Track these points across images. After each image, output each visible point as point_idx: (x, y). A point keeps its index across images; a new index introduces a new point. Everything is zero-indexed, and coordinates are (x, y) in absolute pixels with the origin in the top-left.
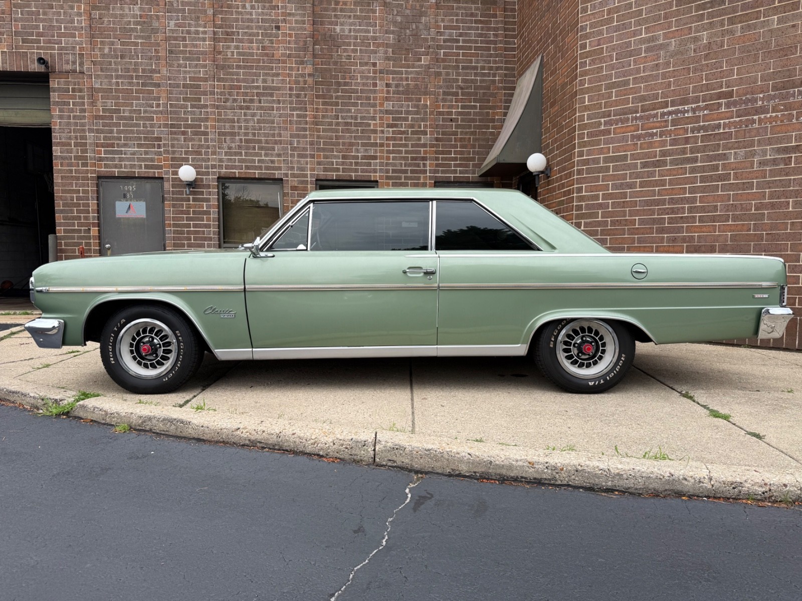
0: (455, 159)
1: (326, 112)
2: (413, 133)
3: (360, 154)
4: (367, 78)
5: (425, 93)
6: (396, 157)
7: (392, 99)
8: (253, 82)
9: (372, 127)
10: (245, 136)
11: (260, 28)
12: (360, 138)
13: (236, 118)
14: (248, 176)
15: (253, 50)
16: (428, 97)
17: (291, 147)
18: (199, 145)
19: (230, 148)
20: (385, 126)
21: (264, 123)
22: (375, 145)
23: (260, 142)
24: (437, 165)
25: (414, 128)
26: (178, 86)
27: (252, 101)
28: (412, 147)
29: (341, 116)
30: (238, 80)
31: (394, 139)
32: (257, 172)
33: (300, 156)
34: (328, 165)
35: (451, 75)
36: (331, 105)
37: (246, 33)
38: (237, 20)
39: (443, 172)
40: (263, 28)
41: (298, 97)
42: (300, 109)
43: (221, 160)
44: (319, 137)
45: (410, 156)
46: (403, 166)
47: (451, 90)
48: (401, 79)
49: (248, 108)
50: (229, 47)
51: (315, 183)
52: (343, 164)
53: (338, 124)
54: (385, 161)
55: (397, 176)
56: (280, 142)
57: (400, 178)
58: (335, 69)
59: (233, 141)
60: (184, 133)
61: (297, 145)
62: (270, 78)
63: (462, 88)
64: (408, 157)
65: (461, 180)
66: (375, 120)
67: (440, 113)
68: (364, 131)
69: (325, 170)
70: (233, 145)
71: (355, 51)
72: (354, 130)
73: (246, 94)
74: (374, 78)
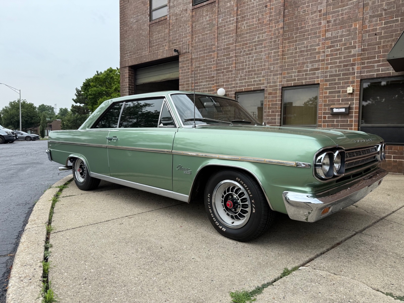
0: (379, 61)
1: (290, 47)
2: (345, 49)
3: (308, 69)
4: (315, 21)
5: (355, 21)
6: (333, 66)
7: (331, 30)
8: (253, 39)
9: (317, 51)
10: (248, 69)
11: (257, 9)
12: (309, 58)
13: (244, 60)
14: (248, 90)
15: (254, 22)
16: (358, 22)
17: (270, 71)
18: (228, 77)
19: (241, 77)
20: (326, 48)
21: (257, 60)
22: (319, 61)
23: (255, 71)
24: (363, 68)
25: (346, 46)
26: (221, 50)
27: (252, 50)
28: (344, 58)
29: (298, 47)
30: (246, 40)
31: (332, 55)
32: (252, 87)
33: (274, 75)
34: (289, 78)
35: (377, 3)
36: (293, 43)
37: (251, 14)
38: (247, 9)
39: (367, 72)
40: (259, 9)
41: (274, 42)
42: (275, 49)
43: (237, 84)
44: (285, 62)
45: (342, 64)
46: (337, 72)
47: (376, 14)
48: (338, 16)
49: (250, 54)
50: (243, 24)
51: (281, 89)
52: (298, 76)
53: (296, 53)
54: (325, 70)
55: (333, 79)
56: (265, 69)
57: (335, 80)
58: (296, 20)
59: (242, 73)
60: (223, 72)
61: (273, 69)
62: (261, 35)
63: (385, 10)
64: (341, 65)
65: (383, 76)
66: (319, 46)
67: (367, 32)
68: (312, 54)
69: (288, 81)
70: (243, 75)
71: (308, 6)
72: (306, 55)
73: (249, 47)
74: (320, 20)
